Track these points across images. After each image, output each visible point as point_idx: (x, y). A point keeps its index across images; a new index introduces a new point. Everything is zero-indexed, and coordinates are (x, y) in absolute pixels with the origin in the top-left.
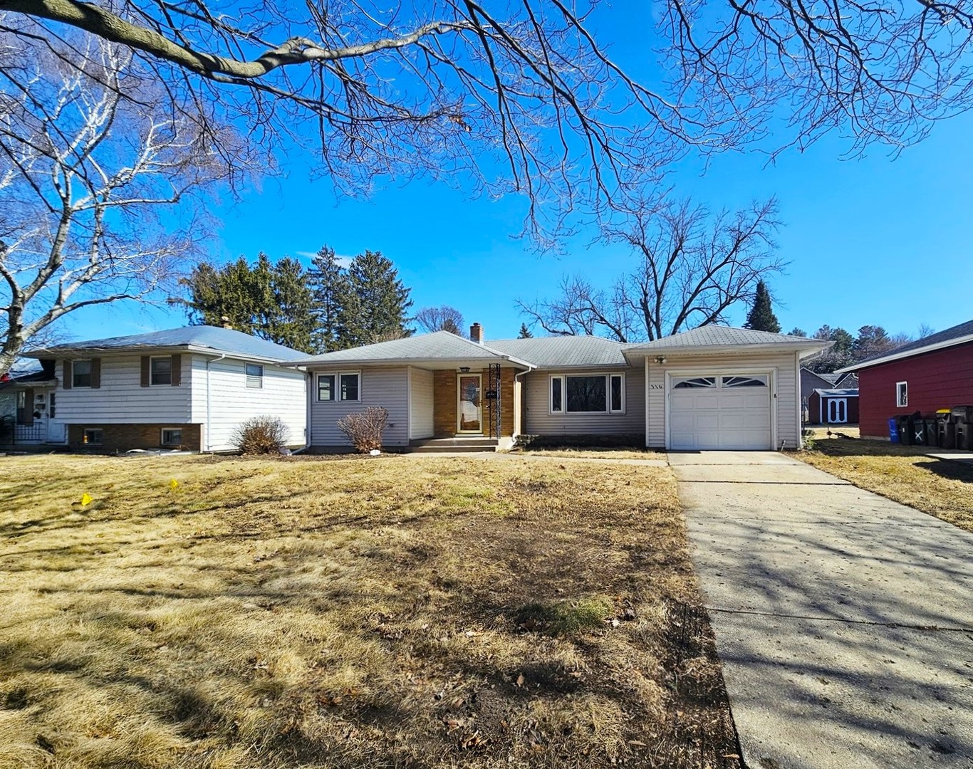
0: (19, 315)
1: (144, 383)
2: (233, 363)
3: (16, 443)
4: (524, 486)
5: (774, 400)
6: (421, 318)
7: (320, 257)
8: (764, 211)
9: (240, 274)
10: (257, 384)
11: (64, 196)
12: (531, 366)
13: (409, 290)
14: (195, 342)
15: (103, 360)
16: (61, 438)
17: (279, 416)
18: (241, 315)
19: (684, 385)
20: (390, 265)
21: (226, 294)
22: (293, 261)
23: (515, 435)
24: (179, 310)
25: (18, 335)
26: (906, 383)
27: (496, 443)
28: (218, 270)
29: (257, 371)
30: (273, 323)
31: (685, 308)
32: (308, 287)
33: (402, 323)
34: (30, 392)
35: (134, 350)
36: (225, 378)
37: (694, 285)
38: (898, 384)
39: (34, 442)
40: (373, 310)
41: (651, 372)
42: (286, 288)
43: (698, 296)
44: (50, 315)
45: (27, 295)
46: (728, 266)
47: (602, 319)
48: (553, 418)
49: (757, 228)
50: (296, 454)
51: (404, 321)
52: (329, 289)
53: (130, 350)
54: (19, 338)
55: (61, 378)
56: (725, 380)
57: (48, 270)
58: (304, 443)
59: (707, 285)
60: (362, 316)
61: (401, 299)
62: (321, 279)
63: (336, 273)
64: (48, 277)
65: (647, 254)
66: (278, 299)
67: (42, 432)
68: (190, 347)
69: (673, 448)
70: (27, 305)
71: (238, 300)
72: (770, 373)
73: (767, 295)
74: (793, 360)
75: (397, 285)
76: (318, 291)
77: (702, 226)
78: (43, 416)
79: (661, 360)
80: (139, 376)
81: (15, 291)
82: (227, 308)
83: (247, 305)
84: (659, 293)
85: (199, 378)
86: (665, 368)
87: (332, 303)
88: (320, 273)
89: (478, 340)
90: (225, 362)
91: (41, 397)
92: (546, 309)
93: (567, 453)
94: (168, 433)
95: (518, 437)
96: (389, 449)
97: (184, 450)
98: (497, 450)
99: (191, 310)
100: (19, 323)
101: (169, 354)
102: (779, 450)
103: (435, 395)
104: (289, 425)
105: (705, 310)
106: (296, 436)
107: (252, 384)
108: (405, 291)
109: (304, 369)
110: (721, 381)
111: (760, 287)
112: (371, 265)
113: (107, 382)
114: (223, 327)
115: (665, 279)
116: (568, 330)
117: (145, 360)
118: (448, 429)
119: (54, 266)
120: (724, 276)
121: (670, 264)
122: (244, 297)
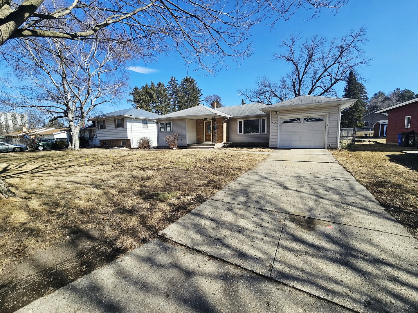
0: (83, 109)
1: (116, 127)
2: (139, 120)
3: (89, 145)
4: (207, 160)
5: (327, 127)
6: (206, 100)
7: (171, 81)
8: (358, 35)
9: (146, 90)
10: (146, 126)
11: (88, 72)
12: (229, 116)
13: (201, 90)
14: (127, 114)
15: (106, 120)
16: (99, 144)
17: (150, 137)
18: (147, 104)
19: (286, 122)
20: (194, 81)
21: (142, 97)
22: (162, 83)
23: (223, 142)
24: (130, 103)
25: (83, 115)
26: (410, 116)
27: (215, 145)
28: (140, 88)
29: (146, 122)
30: (157, 106)
31: (313, 87)
32: (167, 92)
33: (199, 102)
34: (91, 130)
35: (112, 117)
36: (135, 125)
37: (318, 76)
38: (406, 117)
39: (93, 145)
40: (189, 98)
41: (272, 117)
42: (160, 93)
43: (320, 81)
44: (90, 108)
45: (84, 103)
46: (336, 65)
47: (275, 95)
48: (238, 136)
49: (353, 45)
50: (154, 149)
51: (200, 101)
52: (174, 92)
53: (111, 118)
54: (84, 115)
55: (97, 127)
56: (305, 119)
57: (88, 95)
58: (157, 146)
59: (325, 75)
60: (185, 101)
61: (198, 93)
62: (172, 89)
63: (176, 86)
64: (88, 97)
65: (295, 64)
66: (158, 97)
67: (95, 142)
68: (125, 116)
69: (282, 147)
70: (84, 106)
71: (146, 99)
72: (326, 115)
73: (355, 77)
74: (338, 109)
75: (197, 88)
76: (171, 93)
77: (322, 48)
78: (95, 138)
79: (277, 112)
80: (114, 125)
81: (81, 102)
82: (143, 102)
83: (148, 100)
84: (300, 81)
85: (129, 125)
86: (278, 115)
87: (175, 97)
88: (171, 86)
89: (214, 108)
90: (136, 120)
91: (93, 132)
92: (250, 93)
93: (237, 149)
94: (123, 142)
95: (224, 143)
96: (179, 147)
97: (127, 147)
98: (214, 148)
99: (133, 103)
100: (83, 111)
101: (120, 118)
102: (328, 148)
103: (197, 128)
104: (153, 140)
105: (323, 87)
106: (154, 143)
107: (144, 126)
108: (200, 90)
109: (156, 121)
110: (303, 119)
111: (351, 74)
112: (188, 81)
113: (107, 127)
114: (137, 108)
115: (303, 75)
116: (260, 101)
117: (115, 120)
118: (201, 140)
119: (89, 94)
120: (334, 70)
121: (306, 67)
122: (148, 97)
